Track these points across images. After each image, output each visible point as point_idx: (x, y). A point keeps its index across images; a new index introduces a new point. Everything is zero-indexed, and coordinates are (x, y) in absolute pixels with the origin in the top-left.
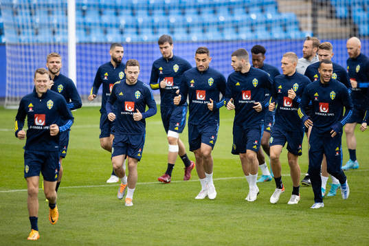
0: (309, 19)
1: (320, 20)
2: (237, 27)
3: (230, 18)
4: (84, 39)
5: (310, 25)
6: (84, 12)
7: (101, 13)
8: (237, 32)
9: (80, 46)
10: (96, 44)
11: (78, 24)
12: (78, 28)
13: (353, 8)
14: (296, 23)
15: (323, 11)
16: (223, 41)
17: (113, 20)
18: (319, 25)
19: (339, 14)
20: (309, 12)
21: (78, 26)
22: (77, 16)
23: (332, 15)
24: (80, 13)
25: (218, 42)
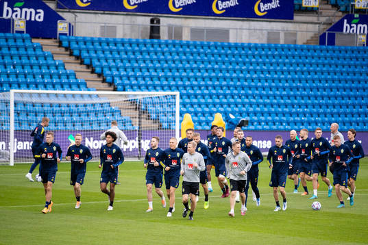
0: (137, 120)
1: (142, 120)
2: (100, 123)
3: (96, 119)
4: (18, 128)
5: (138, 123)
6: (18, 113)
7: (27, 115)
8: (100, 126)
9: (16, 132)
10: (25, 131)
11: (15, 120)
12: (15, 123)
13: (159, 115)
14: (130, 122)
15: (144, 116)
16: (92, 131)
17: (34, 118)
18: (142, 123)
19: (152, 118)
20: (137, 116)
21: (16, 121)
22: (15, 116)
23: (149, 118)
24: (16, 114)
25: (89, 131)
